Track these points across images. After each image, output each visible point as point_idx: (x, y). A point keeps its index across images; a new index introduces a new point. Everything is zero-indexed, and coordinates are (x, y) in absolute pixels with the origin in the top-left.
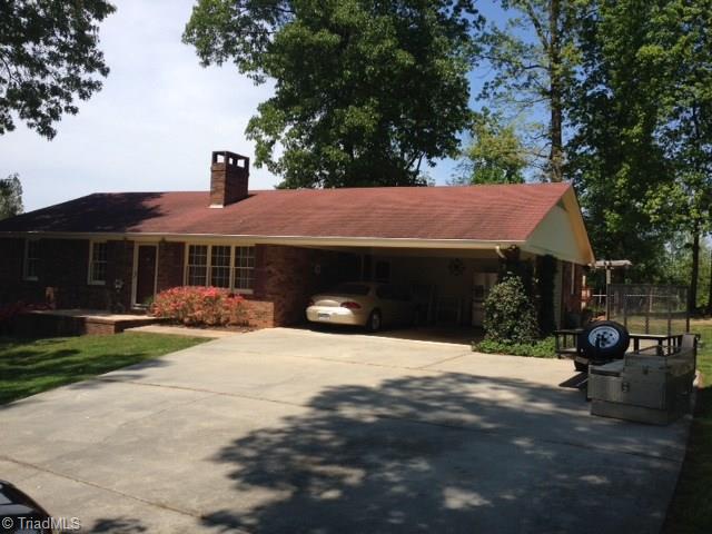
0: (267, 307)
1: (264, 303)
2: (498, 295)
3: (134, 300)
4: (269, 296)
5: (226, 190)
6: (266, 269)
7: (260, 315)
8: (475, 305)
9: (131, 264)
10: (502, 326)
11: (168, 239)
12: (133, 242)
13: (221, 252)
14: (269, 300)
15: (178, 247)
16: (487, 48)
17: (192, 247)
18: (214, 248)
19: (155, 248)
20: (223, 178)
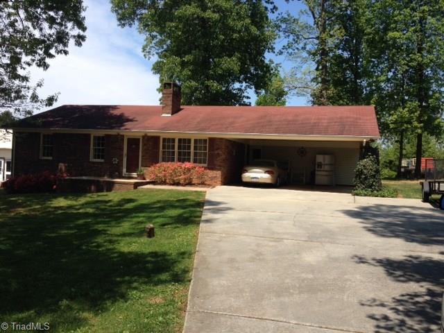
0: (218, 174)
1: (215, 172)
2: (364, 166)
3: (124, 170)
4: (219, 167)
5: (173, 105)
6: (216, 152)
7: (212, 178)
8: (317, 173)
9: (122, 150)
10: (367, 182)
11: (149, 135)
12: (123, 136)
13: (184, 142)
14: (218, 170)
15: (155, 139)
16: (284, 26)
17: (164, 139)
18: (180, 140)
19: (139, 139)
20: (171, 98)
